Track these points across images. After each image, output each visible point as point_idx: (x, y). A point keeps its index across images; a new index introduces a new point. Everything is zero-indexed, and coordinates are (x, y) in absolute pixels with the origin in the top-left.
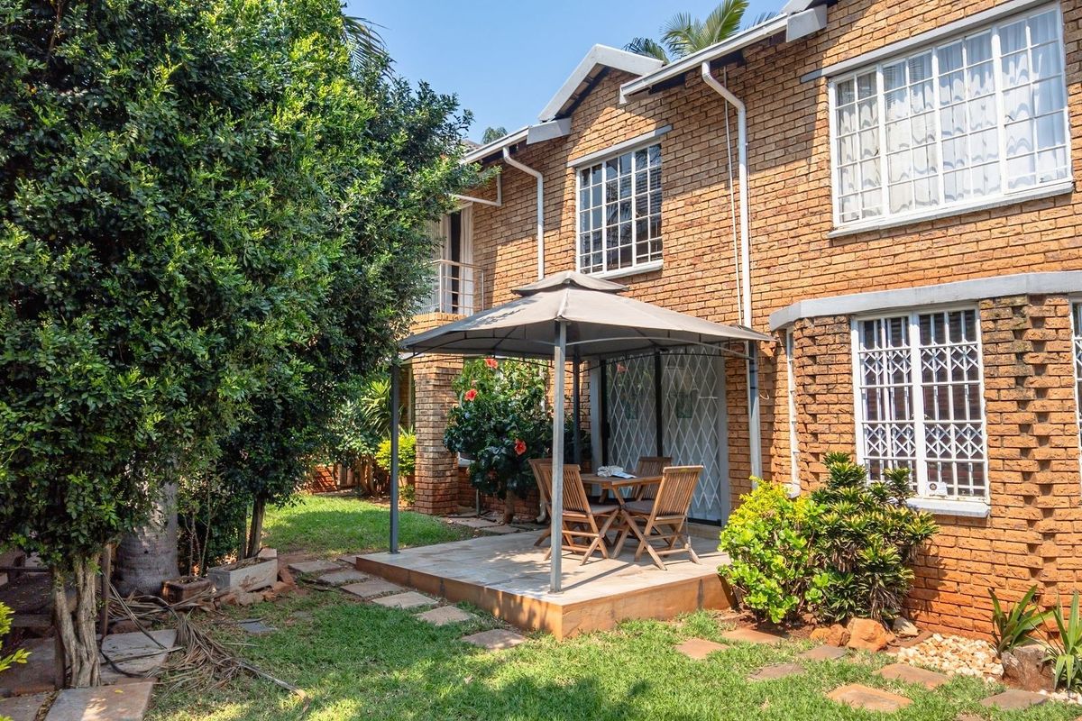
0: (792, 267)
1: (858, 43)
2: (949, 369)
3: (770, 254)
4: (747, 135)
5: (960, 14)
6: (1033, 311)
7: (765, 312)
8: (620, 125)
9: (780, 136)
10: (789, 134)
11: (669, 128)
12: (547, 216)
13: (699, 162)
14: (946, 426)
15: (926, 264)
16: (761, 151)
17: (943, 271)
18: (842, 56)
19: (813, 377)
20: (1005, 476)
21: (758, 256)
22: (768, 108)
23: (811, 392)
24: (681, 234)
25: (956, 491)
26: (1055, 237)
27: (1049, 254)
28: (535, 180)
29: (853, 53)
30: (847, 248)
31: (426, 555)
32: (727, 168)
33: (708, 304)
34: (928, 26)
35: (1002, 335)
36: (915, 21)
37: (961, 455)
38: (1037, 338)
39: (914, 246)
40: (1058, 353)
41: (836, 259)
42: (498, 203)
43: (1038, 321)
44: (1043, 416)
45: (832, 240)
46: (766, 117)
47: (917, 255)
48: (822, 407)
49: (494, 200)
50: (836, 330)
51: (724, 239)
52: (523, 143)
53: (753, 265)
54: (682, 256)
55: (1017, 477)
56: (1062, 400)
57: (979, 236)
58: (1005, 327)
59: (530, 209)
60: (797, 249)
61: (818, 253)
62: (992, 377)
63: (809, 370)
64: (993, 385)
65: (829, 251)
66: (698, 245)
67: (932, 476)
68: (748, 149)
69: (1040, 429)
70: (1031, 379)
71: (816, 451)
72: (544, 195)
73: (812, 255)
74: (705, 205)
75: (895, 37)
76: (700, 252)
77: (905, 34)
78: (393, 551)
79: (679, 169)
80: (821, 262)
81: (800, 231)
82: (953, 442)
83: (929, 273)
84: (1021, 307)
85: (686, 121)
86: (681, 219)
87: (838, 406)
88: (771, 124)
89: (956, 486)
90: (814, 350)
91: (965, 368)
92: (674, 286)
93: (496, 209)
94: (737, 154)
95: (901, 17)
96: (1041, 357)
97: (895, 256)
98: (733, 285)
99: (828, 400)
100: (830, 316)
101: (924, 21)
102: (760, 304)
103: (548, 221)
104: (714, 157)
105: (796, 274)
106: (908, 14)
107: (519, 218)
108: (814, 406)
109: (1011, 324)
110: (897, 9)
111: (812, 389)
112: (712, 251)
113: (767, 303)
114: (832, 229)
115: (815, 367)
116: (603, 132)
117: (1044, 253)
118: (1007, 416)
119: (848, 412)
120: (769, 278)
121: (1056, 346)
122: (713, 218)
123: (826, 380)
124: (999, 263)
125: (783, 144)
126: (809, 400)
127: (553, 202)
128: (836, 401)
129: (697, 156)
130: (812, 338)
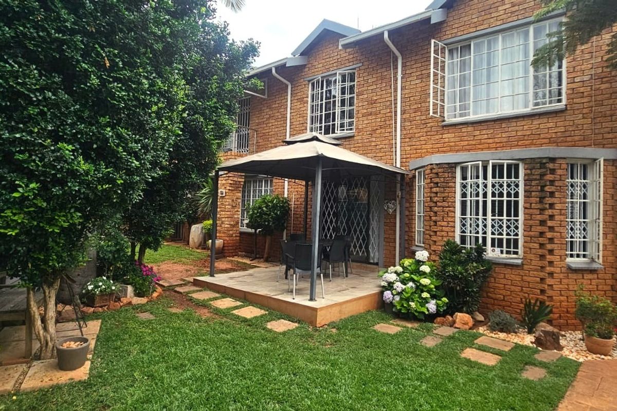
0: (422, 138)
1: (462, 29)
2: (505, 192)
3: (411, 132)
4: (402, 71)
5: (515, 18)
6: (551, 166)
7: (407, 160)
8: (334, 61)
9: (419, 73)
10: (423, 72)
11: (361, 64)
12: (293, 105)
13: (376, 83)
14: (501, 220)
15: (491, 141)
16: (408, 80)
17: (498, 145)
18: (454, 35)
19: (436, 193)
20: (531, 245)
21: (405, 132)
22: (413, 58)
23: (435, 201)
24: (365, 118)
25: (505, 252)
26: (555, 131)
27: (552, 139)
28: (287, 86)
29: (459, 34)
30: (450, 131)
31: (231, 278)
32: (391, 87)
33: (378, 155)
34: (499, 23)
35: (534, 177)
36: (492, 20)
37: (508, 234)
38: (551, 179)
39: (484, 132)
40: (560, 187)
41: (445, 136)
42: (265, 97)
43: (553, 171)
44: (552, 217)
45: (443, 126)
46: (413, 63)
47: (486, 136)
48: (440, 208)
49: (264, 95)
50: (449, 171)
51: (388, 123)
52: (284, 66)
53: (403, 137)
54: (365, 130)
55: (537, 246)
56: (560, 209)
57: (517, 128)
58: (536, 173)
59: (283, 101)
60: (425, 130)
61: (436, 133)
62: (528, 197)
63: (434, 190)
64: (528, 201)
65: (441, 132)
66: (374, 124)
67: (493, 245)
68: (402, 78)
69: (550, 223)
70: (547, 199)
71: (435, 230)
72: (291, 94)
73: (432, 133)
74: (379, 105)
75: (482, 27)
76: (375, 128)
77: (486, 26)
78: (212, 275)
79: (365, 85)
80: (437, 137)
81: (427, 121)
82: (505, 228)
83: (491, 146)
84: (545, 163)
85: (370, 62)
86: (365, 111)
87: (448, 209)
88: (414, 66)
89: (505, 249)
90: (437, 180)
91: (513, 192)
92: (360, 145)
93: (264, 100)
94: (397, 80)
95: (485, 17)
96: (553, 189)
97: (474, 136)
98: (392, 146)
99: (443, 205)
100: (446, 163)
101: (497, 20)
102: (405, 156)
103: (292, 108)
104: (384, 81)
105: (424, 142)
106: (489, 16)
107: (277, 105)
108: (436, 208)
109: (539, 172)
110: (483, 13)
111: (435, 199)
112: (381, 128)
113: (408, 156)
114: (444, 121)
115: (437, 189)
116: (325, 64)
117: (549, 138)
118: (534, 216)
119: (452, 212)
120: (410, 144)
121: (560, 183)
122: (382, 112)
123: (443, 195)
124: (527, 142)
125: (420, 77)
126: (433, 205)
127: (296, 98)
128: (447, 205)
129: (375, 79)
130: (437, 174)
